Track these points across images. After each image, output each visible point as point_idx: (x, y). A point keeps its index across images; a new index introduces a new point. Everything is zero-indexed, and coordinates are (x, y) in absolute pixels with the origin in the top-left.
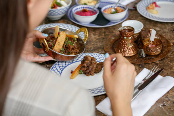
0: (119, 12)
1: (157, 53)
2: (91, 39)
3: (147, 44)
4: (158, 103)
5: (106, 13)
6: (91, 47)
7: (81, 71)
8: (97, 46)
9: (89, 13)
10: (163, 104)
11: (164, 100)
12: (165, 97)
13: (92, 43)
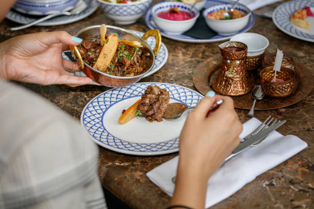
0: (235, 18)
1: (282, 94)
2: (175, 61)
3: (270, 77)
4: (262, 180)
5: (212, 18)
6: (171, 74)
7: (139, 111)
8: (183, 74)
9: (181, 16)
10: (271, 183)
11: (274, 176)
12: (278, 171)
13: (176, 68)
